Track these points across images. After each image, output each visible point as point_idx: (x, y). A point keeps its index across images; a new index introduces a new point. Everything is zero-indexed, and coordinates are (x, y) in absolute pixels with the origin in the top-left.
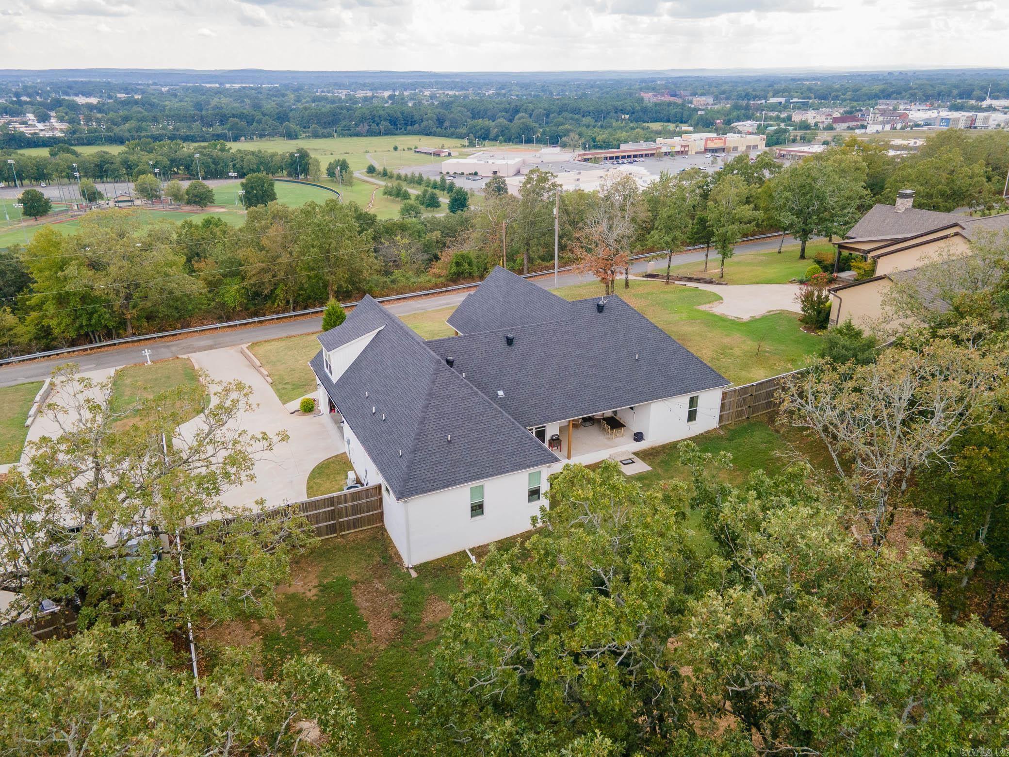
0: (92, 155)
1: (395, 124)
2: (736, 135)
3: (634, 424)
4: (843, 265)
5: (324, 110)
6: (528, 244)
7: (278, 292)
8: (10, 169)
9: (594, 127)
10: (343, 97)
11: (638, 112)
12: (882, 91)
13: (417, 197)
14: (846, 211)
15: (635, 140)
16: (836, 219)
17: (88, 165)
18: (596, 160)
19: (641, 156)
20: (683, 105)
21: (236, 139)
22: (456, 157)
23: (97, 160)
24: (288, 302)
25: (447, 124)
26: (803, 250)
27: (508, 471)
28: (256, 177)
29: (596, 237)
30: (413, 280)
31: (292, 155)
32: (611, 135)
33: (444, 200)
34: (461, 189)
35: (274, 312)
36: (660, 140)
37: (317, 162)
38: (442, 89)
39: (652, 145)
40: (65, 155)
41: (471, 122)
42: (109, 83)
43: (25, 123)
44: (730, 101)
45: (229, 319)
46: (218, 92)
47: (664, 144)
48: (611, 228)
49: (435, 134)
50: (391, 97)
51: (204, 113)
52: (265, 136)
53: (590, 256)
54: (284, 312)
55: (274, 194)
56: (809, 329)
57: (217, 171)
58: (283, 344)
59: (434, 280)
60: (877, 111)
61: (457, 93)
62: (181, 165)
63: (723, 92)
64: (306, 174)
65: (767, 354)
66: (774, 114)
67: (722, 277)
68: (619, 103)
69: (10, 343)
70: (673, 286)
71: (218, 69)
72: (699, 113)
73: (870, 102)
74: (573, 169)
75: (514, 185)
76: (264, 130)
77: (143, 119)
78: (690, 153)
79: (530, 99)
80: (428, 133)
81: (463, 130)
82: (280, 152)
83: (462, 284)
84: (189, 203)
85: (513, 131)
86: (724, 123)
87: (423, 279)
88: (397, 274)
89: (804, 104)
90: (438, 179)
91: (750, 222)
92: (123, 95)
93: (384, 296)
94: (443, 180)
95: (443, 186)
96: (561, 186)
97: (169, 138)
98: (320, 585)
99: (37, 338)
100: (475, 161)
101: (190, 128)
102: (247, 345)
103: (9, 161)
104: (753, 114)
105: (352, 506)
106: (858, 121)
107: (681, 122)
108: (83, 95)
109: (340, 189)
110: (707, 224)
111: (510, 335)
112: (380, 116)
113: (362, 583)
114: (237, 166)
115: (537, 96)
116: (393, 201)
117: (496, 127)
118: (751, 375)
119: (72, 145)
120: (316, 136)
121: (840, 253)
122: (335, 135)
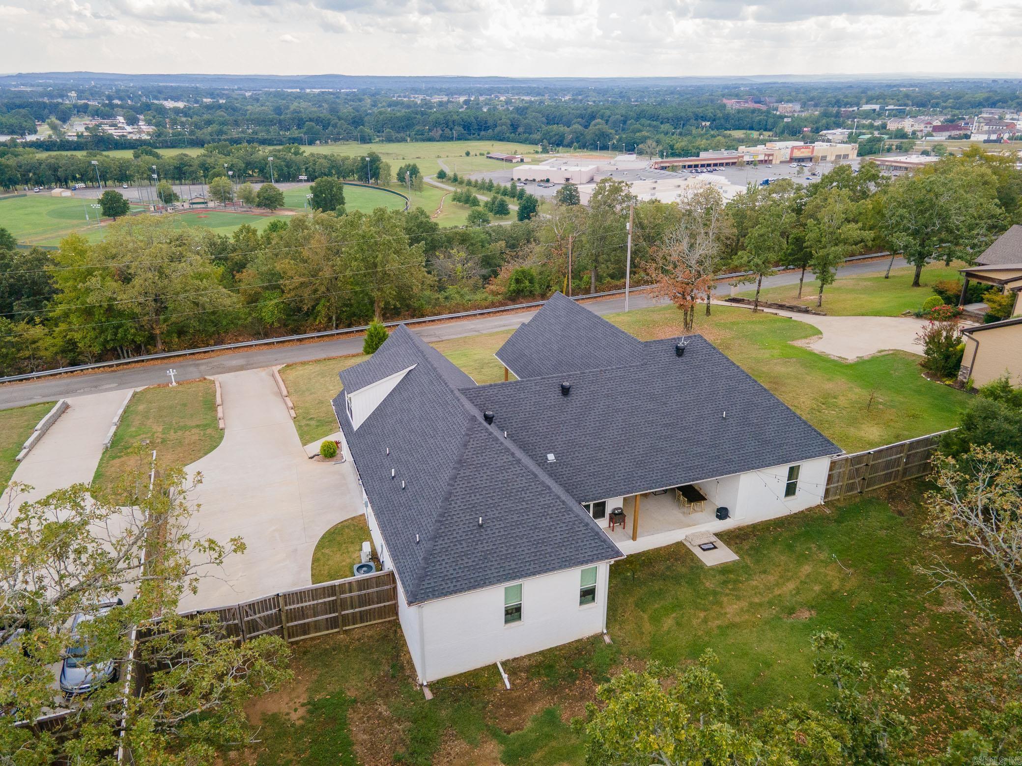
0: (172, 158)
1: (469, 129)
2: (825, 144)
3: (718, 495)
4: (971, 295)
5: (398, 114)
6: (596, 261)
7: (319, 308)
8: (94, 170)
9: (673, 134)
10: (419, 102)
11: (719, 119)
12: (987, 99)
13: (486, 204)
14: (975, 232)
15: (716, 148)
16: (961, 241)
17: (167, 168)
18: (674, 169)
19: (722, 165)
20: (768, 112)
21: (311, 143)
22: (528, 163)
23: (176, 163)
24: (330, 319)
25: (521, 130)
26: (918, 276)
27: (554, 569)
28: (326, 181)
29: (675, 257)
30: (468, 297)
31: (363, 159)
32: (691, 142)
33: (514, 207)
34: (531, 196)
35: (315, 329)
36: (742, 148)
37: (388, 167)
38: (518, 94)
39: (734, 154)
40: (147, 157)
41: (545, 128)
42: (197, 88)
43: (114, 125)
44: (819, 109)
45: (266, 336)
46: (298, 97)
47: (746, 152)
48: (692, 246)
49: (508, 140)
50: (466, 102)
51: (282, 117)
52: (339, 140)
53: (667, 278)
54: (325, 330)
55: (343, 198)
56: (933, 376)
57: (288, 175)
58: (317, 368)
59: (490, 298)
60: (982, 120)
61: (533, 99)
62: (256, 168)
63: (812, 99)
64: (377, 178)
65: (880, 407)
66: (867, 122)
67: (820, 306)
68: (700, 110)
69: (33, 357)
70: (763, 314)
71: (300, 74)
72: (786, 120)
73: (974, 110)
74: (648, 177)
75: (586, 193)
76: (338, 134)
77: (223, 123)
78: (774, 162)
79: (607, 105)
80: (500, 138)
81: (537, 136)
82: (352, 156)
83: (521, 303)
84: (259, 205)
85: (588, 138)
86: (812, 131)
87: (479, 296)
88: (451, 290)
89: (900, 111)
90: (509, 185)
91: (856, 244)
92: (209, 100)
93: (435, 315)
94: (514, 187)
95: (513, 193)
96: (636, 197)
97: (249, 142)
98: (309, 703)
99: (64, 351)
100: (547, 168)
101: (268, 132)
102: (280, 367)
103: (93, 162)
104: (844, 122)
105: (359, 596)
106: (961, 129)
107: (766, 130)
108: (172, 100)
109: (410, 195)
110: (805, 245)
111: (566, 384)
112: (453, 121)
113: (363, 703)
114: (310, 169)
115: (615, 102)
116: (462, 208)
117: (571, 132)
118: (862, 434)
119: (156, 148)
120: (390, 140)
121: (968, 282)
122: (409, 139)
